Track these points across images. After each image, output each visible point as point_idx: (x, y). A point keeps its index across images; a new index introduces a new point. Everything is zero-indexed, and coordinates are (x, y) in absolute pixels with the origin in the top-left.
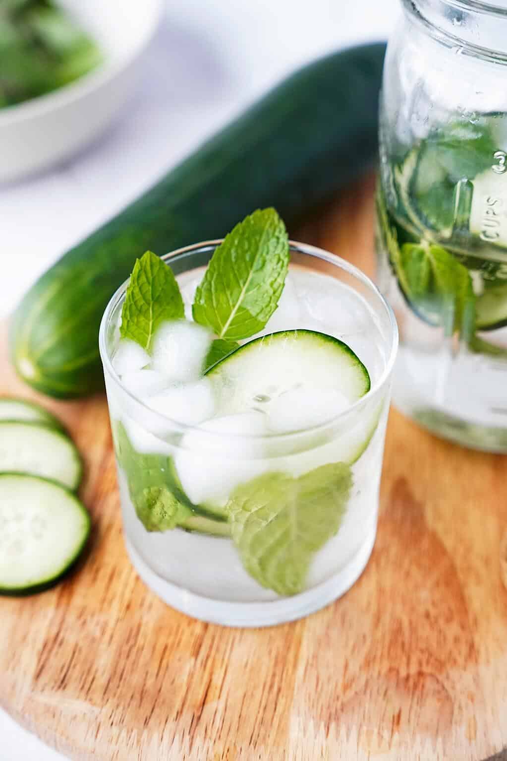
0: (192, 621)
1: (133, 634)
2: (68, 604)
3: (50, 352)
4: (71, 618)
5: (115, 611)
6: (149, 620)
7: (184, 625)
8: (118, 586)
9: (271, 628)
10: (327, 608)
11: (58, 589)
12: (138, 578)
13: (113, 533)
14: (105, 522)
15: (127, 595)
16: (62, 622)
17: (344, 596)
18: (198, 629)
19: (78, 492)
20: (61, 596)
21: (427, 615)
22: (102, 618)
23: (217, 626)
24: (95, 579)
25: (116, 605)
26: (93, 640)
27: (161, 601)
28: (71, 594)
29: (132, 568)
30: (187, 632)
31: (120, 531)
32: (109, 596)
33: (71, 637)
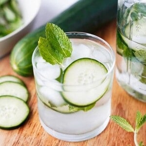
0: (56, 139)
1: (39, 142)
2: (22, 133)
3: (21, 63)
4: (22, 137)
5: (34, 135)
6: (44, 138)
7: (53, 140)
8: (36, 129)
9: (78, 142)
10: (95, 137)
11: (19, 128)
12: (42, 127)
13: (36, 114)
14: (34, 111)
15: (38, 131)
16: (20, 137)
17: (100, 135)
18: (57, 142)
19: (27, 102)
20: (19, 131)
21: (123, 142)
22: (31, 137)
23: (63, 141)
24: (29, 127)
25: (35, 134)
26: (28, 143)
27: (48, 133)
28: (22, 130)
29: (40, 124)
30: (54, 142)
31: (38, 114)
32: (33, 131)
33: (21, 142)
